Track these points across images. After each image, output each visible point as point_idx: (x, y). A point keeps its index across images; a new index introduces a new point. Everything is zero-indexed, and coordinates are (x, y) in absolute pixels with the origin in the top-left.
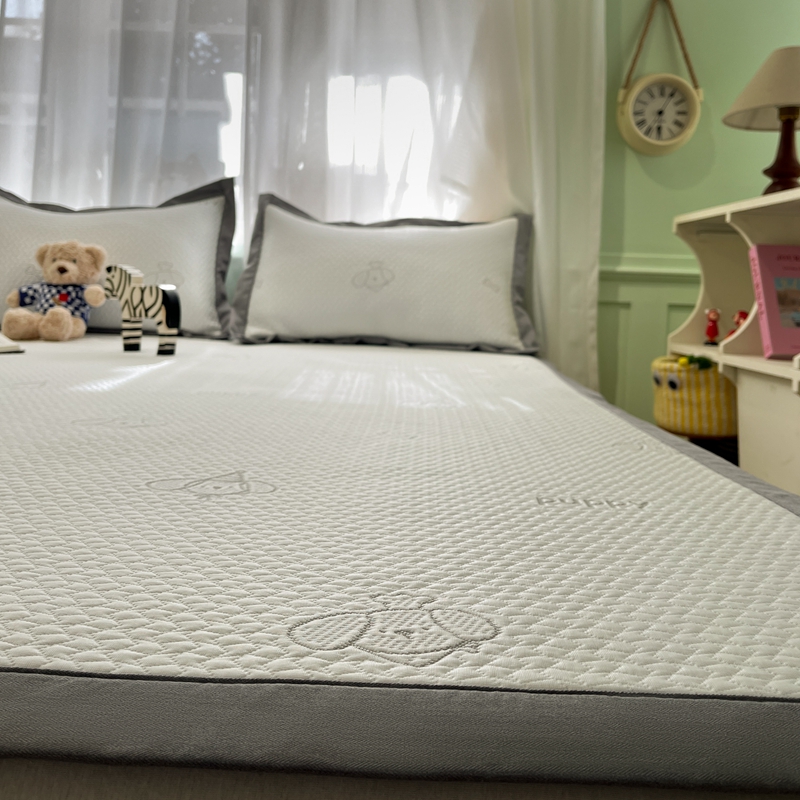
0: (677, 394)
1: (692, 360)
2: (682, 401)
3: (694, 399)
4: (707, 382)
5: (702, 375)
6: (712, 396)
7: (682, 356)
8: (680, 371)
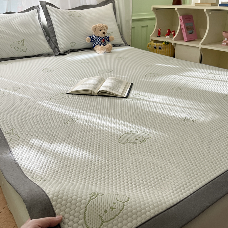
0: (161, 50)
1: (165, 42)
2: (162, 52)
3: (165, 51)
4: (168, 47)
5: (167, 46)
6: (169, 50)
7: (163, 42)
8: (162, 45)
